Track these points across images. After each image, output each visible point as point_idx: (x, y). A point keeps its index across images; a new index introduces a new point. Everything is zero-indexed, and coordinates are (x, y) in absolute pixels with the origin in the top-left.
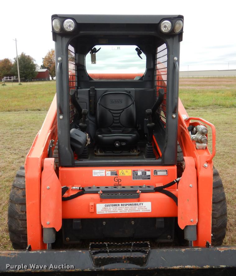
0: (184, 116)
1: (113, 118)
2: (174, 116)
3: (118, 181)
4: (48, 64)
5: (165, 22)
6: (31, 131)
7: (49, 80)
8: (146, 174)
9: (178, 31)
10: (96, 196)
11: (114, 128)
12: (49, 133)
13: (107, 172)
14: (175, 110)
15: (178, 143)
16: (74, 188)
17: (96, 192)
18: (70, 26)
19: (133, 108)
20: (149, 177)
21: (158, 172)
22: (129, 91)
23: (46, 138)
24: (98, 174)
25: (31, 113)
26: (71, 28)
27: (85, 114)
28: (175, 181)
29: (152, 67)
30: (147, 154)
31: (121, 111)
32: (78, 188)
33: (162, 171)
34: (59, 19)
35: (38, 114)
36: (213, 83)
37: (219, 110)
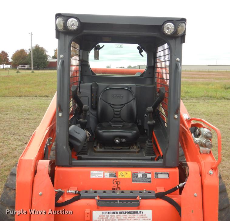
0: (185, 116)
1: (114, 113)
2: (176, 117)
3: (117, 183)
5: (168, 25)
6: (37, 117)
8: (146, 177)
9: (180, 33)
10: (93, 202)
11: (115, 122)
12: (47, 131)
13: (106, 174)
14: (177, 111)
15: (180, 145)
16: (69, 191)
17: (93, 198)
18: (73, 25)
19: (134, 104)
20: (149, 180)
21: (159, 175)
22: (130, 87)
23: (43, 136)
24: (96, 175)
25: (39, 99)
26: (74, 27)
27: (86, 111)
28: (177, 187)
29: (153, 65)
30: (147, 152)
31: (122, 106)
32: (74, 192)
33: (163, 174)
34: (63, 17)
35: (46, 100)
36: (204, 76)
37: (210, 101)
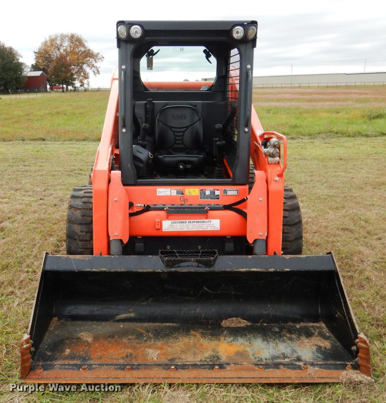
0: (259, 132)
1: (175, 139)
2: (246, 130)
3: (184, 200)
4: (44, 62)
5: (237, 28)
7: (46, 91)
8: (215, 194)
9: (251, 37)
10: (162, 213)
11: (176, 149)
12: (110, 148)
13: (172, 191)
14: (248, 123)
16: (138, 205)
17: (162, 209)
18: (136, 32)
19: (199, 126)
20: (217, 197)
21: (228, 191)
22: (194, 104)
24: (163, 193)
25: (30, 144)
26: (137, 34)
28: (246, 198)
29: (224, 74)
31: (184, 129)
32: (143, 205)
33: (232, 191)
34: (125, 25)
35: (43, 145)
37: (335, 140)
